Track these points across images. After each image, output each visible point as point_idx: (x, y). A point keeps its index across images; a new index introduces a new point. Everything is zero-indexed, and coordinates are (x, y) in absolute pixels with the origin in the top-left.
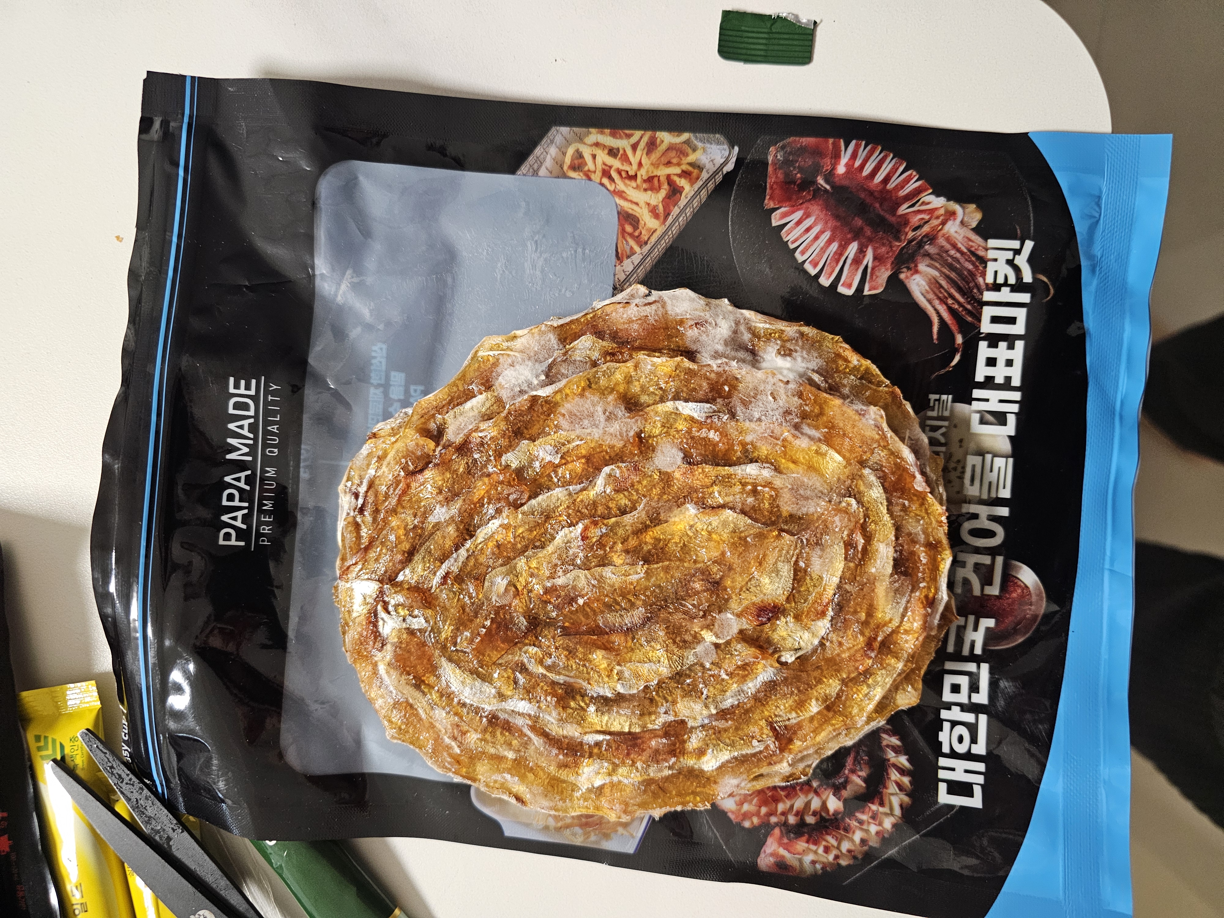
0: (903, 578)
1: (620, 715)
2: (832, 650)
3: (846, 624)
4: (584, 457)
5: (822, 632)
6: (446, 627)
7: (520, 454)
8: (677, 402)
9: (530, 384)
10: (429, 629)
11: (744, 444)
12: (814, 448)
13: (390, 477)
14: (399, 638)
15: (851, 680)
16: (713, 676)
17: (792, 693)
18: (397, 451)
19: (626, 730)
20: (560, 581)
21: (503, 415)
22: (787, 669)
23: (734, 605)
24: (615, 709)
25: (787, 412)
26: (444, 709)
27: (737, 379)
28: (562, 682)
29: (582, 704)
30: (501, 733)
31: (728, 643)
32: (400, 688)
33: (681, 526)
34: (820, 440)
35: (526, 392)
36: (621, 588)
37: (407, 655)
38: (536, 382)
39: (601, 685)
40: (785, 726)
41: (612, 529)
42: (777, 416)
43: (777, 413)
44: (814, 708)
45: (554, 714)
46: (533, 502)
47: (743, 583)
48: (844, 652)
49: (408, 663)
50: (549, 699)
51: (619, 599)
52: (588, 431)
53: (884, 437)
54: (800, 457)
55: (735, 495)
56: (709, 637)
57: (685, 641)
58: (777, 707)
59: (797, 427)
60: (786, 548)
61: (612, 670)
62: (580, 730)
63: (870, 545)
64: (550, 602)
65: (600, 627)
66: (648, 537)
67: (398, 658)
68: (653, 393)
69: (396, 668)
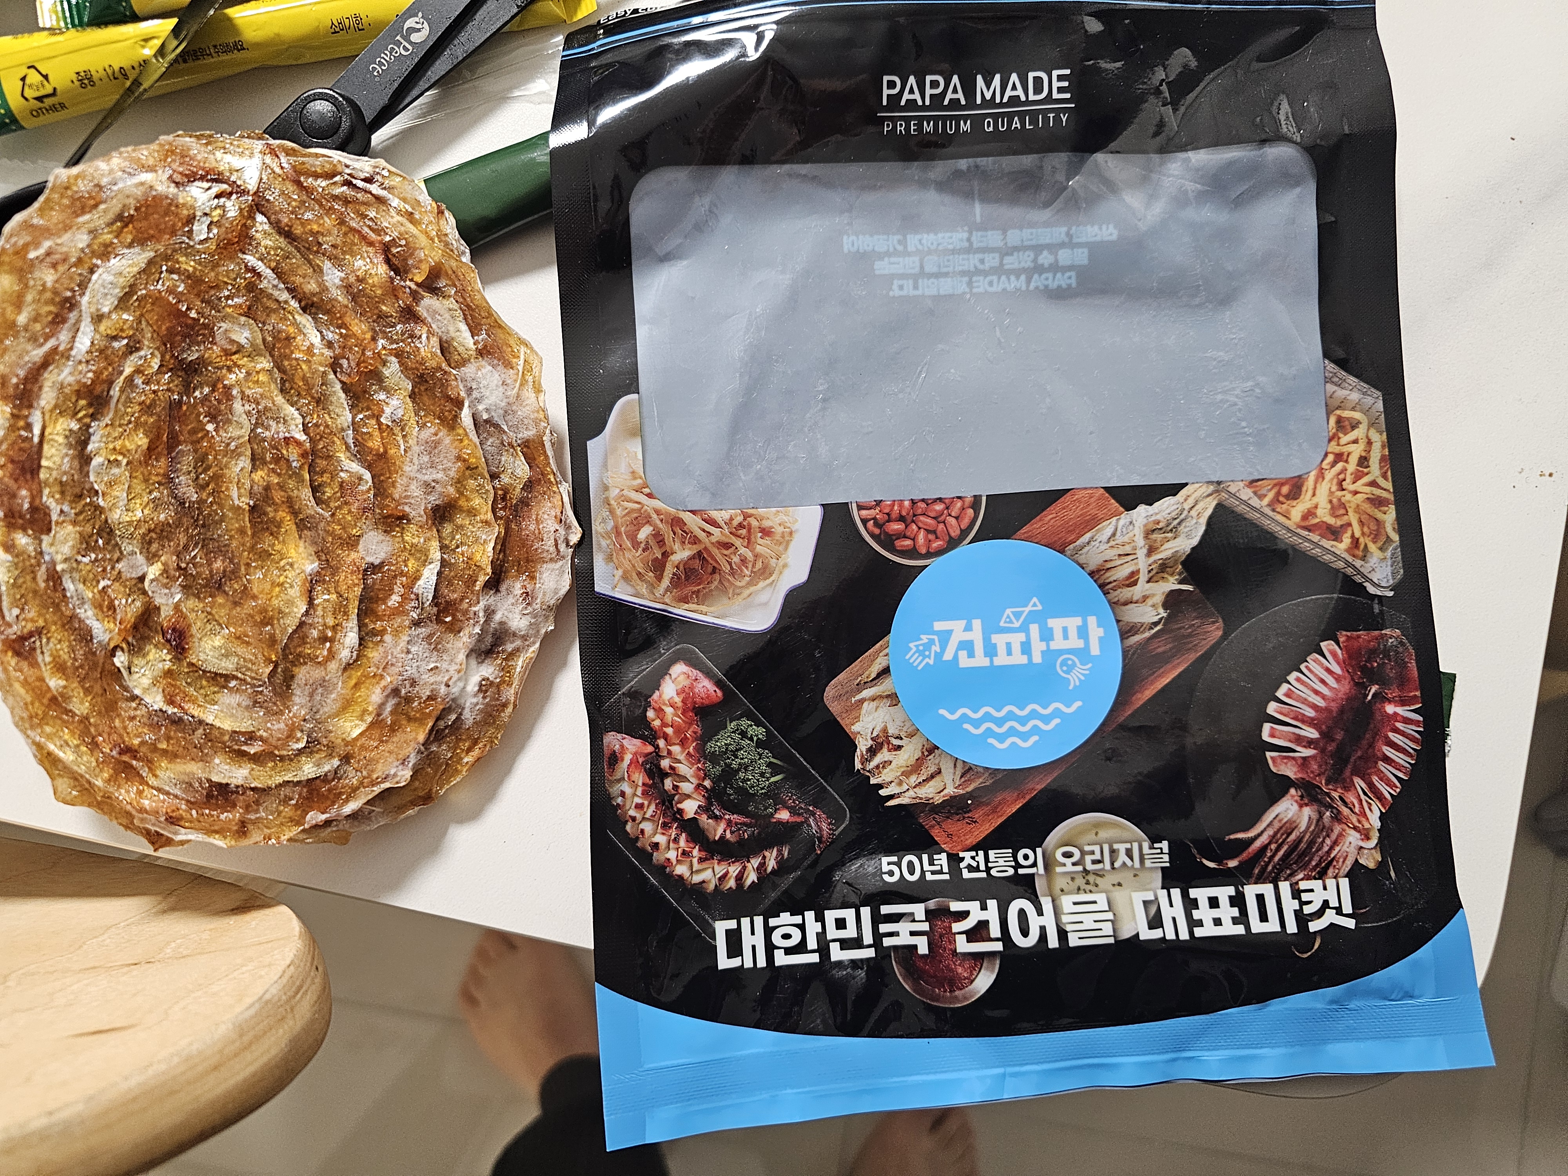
0: (204, 792)
1: (63, 458)
2: (126, 708)
3: (155, 727)
4: (386, 452)
5: (148, 699)
6: (192, 263)
7: (397, 379)
8: (439, 563)
9: (479, 401)
10: (192, 243)
11: (382, 632)
12: (370, 709)
13: (385, 224)
14: (184, 205)
15: (87, 728)
16: (104, 570)
17: (75, 660)
18: (413, 236)
19: (44, 463)
20: (238, 406)
21: (444, 365)
22: (106, 657)
23: (192, 603)
24: (71, 452)
25: (413, 683)
26: (88, 246)
27: (459, 632)
28: (112, 393)
29: (80, 415)
30: (50, 312)
31: (144, 593)
32: (119, 196)
33: (292, 553)
34: (379, 715)
35: (469, 395)
36: (222, 476)
37: (161, 210)
38: (481, 407)
39: (104, 439)
40: (34, 649)
41: (297, 475)
42: (411, 671)
43: (414, 671)
44: (55, 683)
45: (71, 379)
46: (338, 386)
47: (217, 617)
48: (123, 722)
49: (151, 210)
50: (90, 375)
51: (210, 473)
52: (415, 461)
53: (373, 783)
54: (362, 692)
55: (323, 618)
56: (154, 571)
57: (150, 543)
58: (60, 641)
59: (396, 692)
60: (254, 668)
61: (121, 453)
62: (48, 407)
63: (249, 759)
64: (213, 391)
65: (177, 446)
66: (283, 514)
67: (158, 199)
68: (453, 538)
69: (145, 194)
